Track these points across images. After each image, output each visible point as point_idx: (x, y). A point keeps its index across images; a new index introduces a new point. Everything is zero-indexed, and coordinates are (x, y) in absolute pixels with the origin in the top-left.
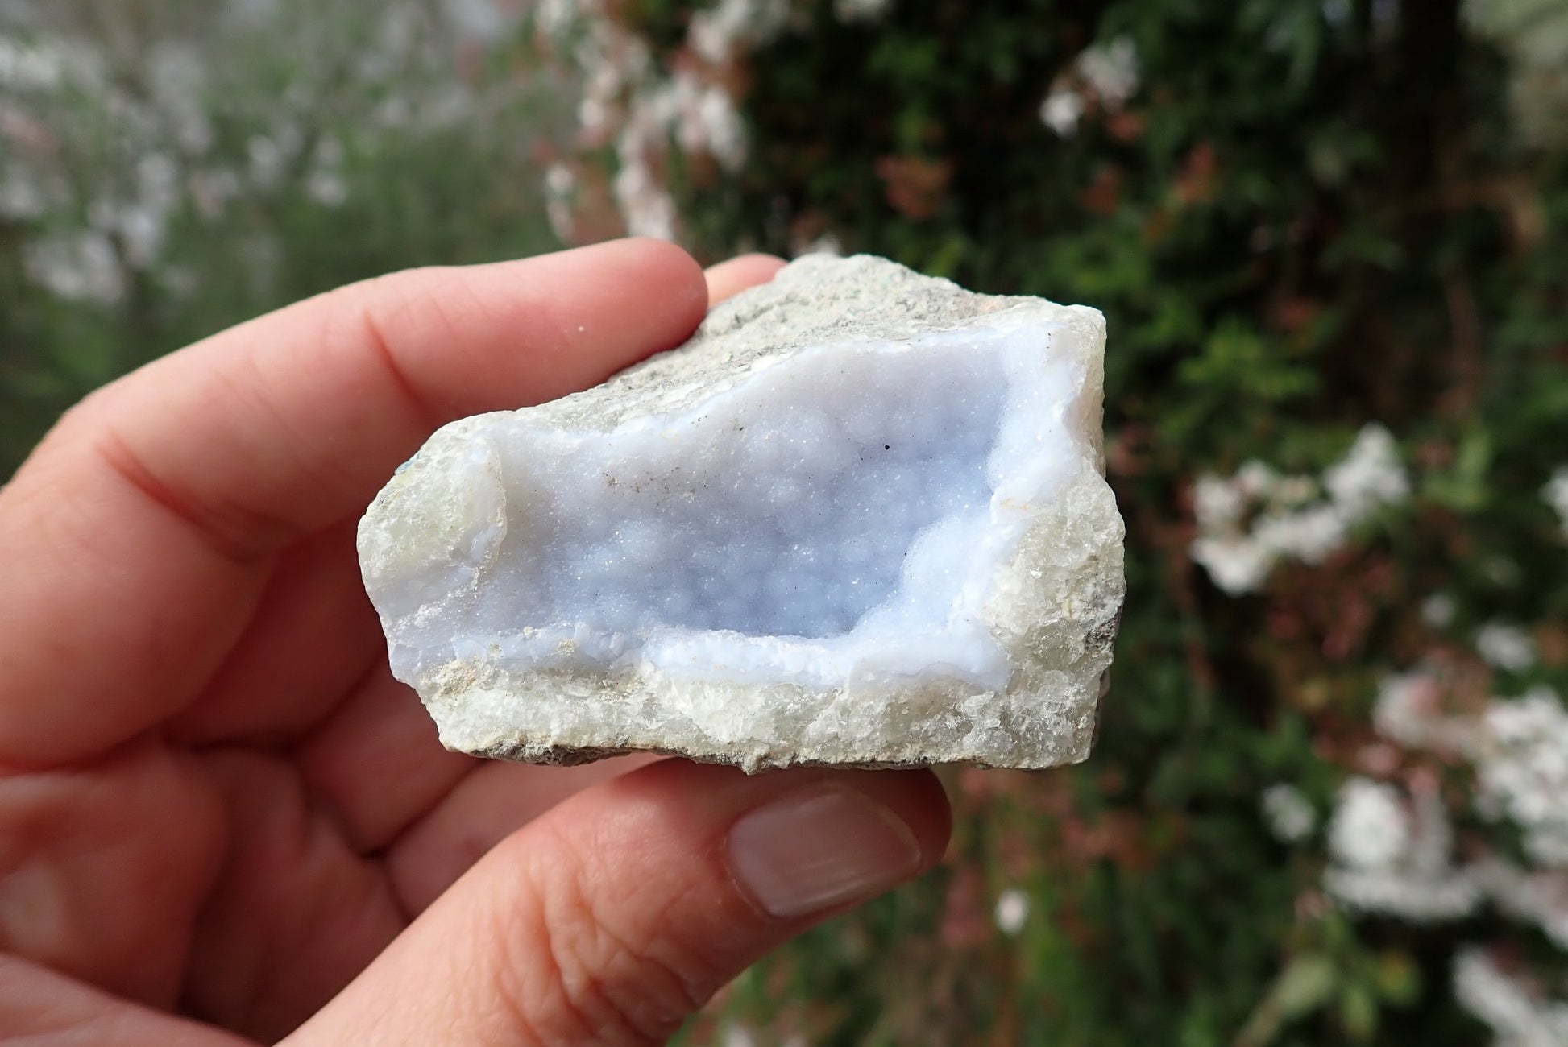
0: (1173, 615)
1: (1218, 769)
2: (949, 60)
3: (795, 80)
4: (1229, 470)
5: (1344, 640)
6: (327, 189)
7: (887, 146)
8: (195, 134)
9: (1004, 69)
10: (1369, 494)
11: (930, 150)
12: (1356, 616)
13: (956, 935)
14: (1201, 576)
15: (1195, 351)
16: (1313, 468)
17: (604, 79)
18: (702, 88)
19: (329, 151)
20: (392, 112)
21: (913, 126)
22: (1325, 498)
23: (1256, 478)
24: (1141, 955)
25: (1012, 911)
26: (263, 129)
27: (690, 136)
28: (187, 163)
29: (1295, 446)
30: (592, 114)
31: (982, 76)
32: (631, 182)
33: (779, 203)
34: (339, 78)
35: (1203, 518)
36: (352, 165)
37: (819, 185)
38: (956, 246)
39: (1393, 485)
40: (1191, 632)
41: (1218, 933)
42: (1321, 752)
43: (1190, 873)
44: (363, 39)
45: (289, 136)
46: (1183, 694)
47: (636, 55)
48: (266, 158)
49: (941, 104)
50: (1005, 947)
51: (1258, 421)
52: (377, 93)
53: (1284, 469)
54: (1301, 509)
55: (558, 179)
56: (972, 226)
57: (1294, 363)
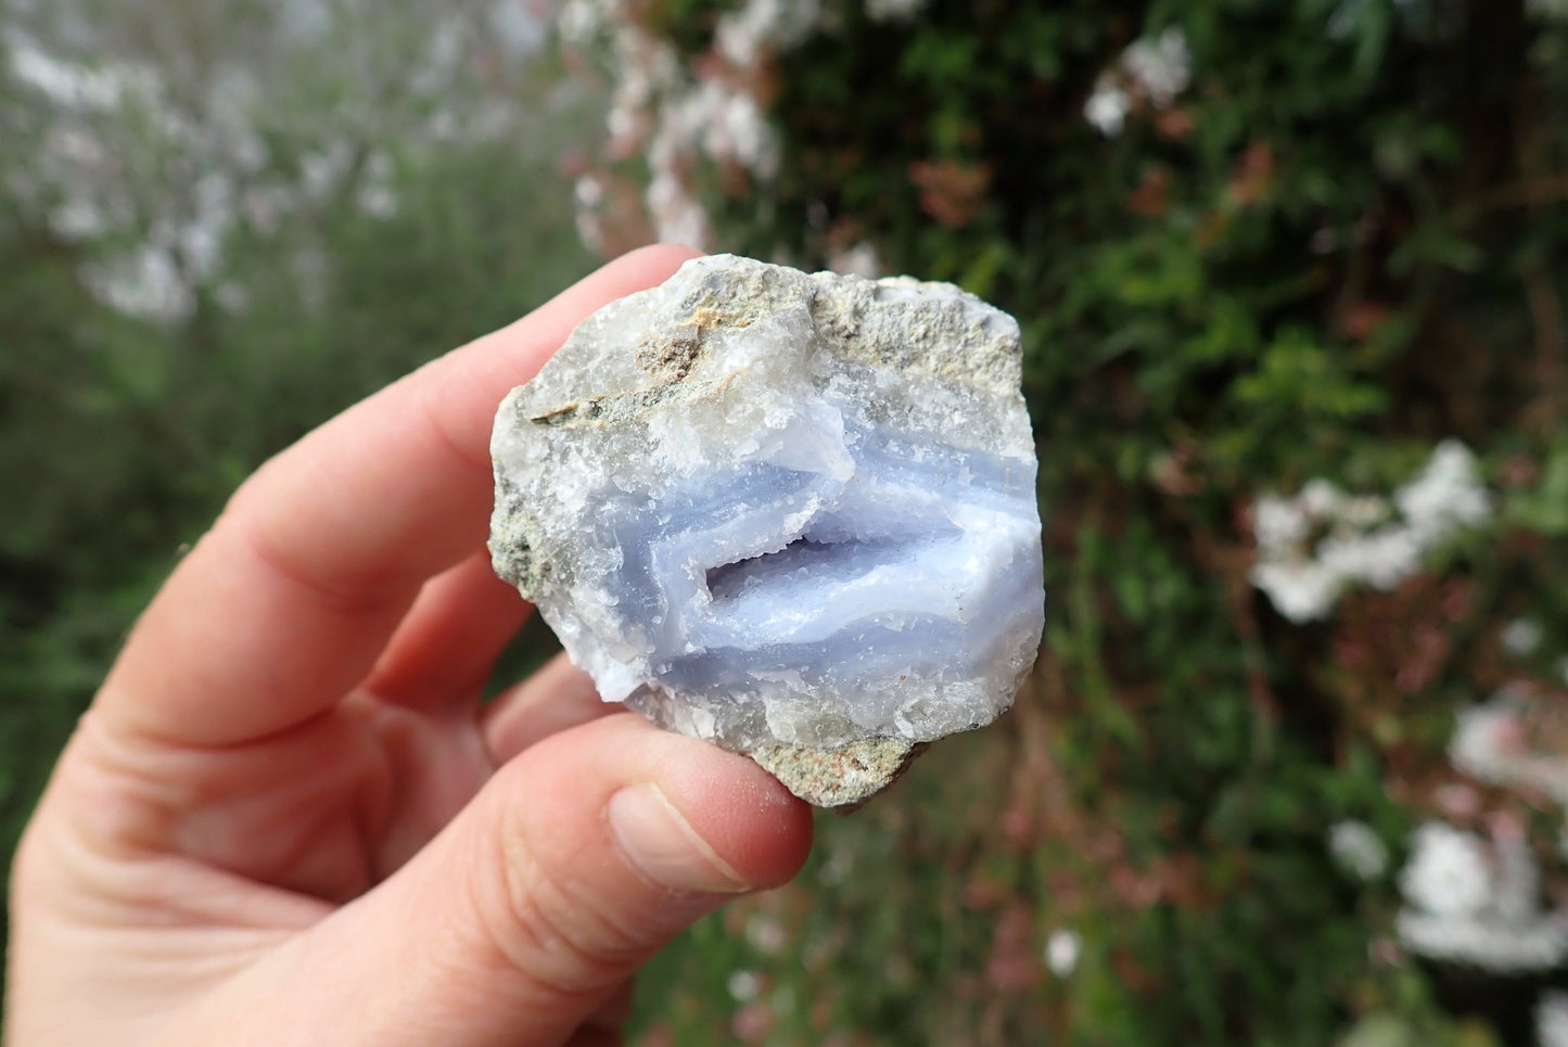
0: (1233, 641)
1: (1282, 808)
2: (987, 58)
3: (826, 83)
4: (1291, 490)
5: (1417, 674)
6: (379, 202)
7: (923, 151)
8: (250, 153)
9: (1045, 66)
10: (1447, 514)
11: (965, 153)
12: (1432, 645)
13: (1004, 973)
14: (1262, 603)
15: (1252, 366)
16: (1383, 488)
17: (634, 87)
18: (730, 93)
19: (379, 165)
20: (442, 124)
21: (949, 128)
22: (1397, 519)
23: (1320, 497)
24: (1201, 997)
25: (1063, 952)
26: (316, 146)
27: (716, 144)
28: (243, 181)
29: (1362, 464)
30: (622, 123)
31: (1021, 74)
32: (662, 192)
33: (816, 212)
34: (391, 92)
35: (1263, 540)
36: (402, 179)
37: (854, 190)
38: (996, 254)
39: (1473, 506)
40: (1252, 660)
41: (1285, 978)
42: (1395, 792)
43: (1252, 911)
44: (412, 53)
45: (340, 153)
46: (1244, 725)
47: (664, 62)
48: (318, 173)
49: (979, 105)
50: (1057, 990)
51: (1324, 437)
52: (425, 109)
53: (1352, 489)
54: (1371, 531)
55: (588, 190)
56: (1013, 232)
57: (1360, 378)
